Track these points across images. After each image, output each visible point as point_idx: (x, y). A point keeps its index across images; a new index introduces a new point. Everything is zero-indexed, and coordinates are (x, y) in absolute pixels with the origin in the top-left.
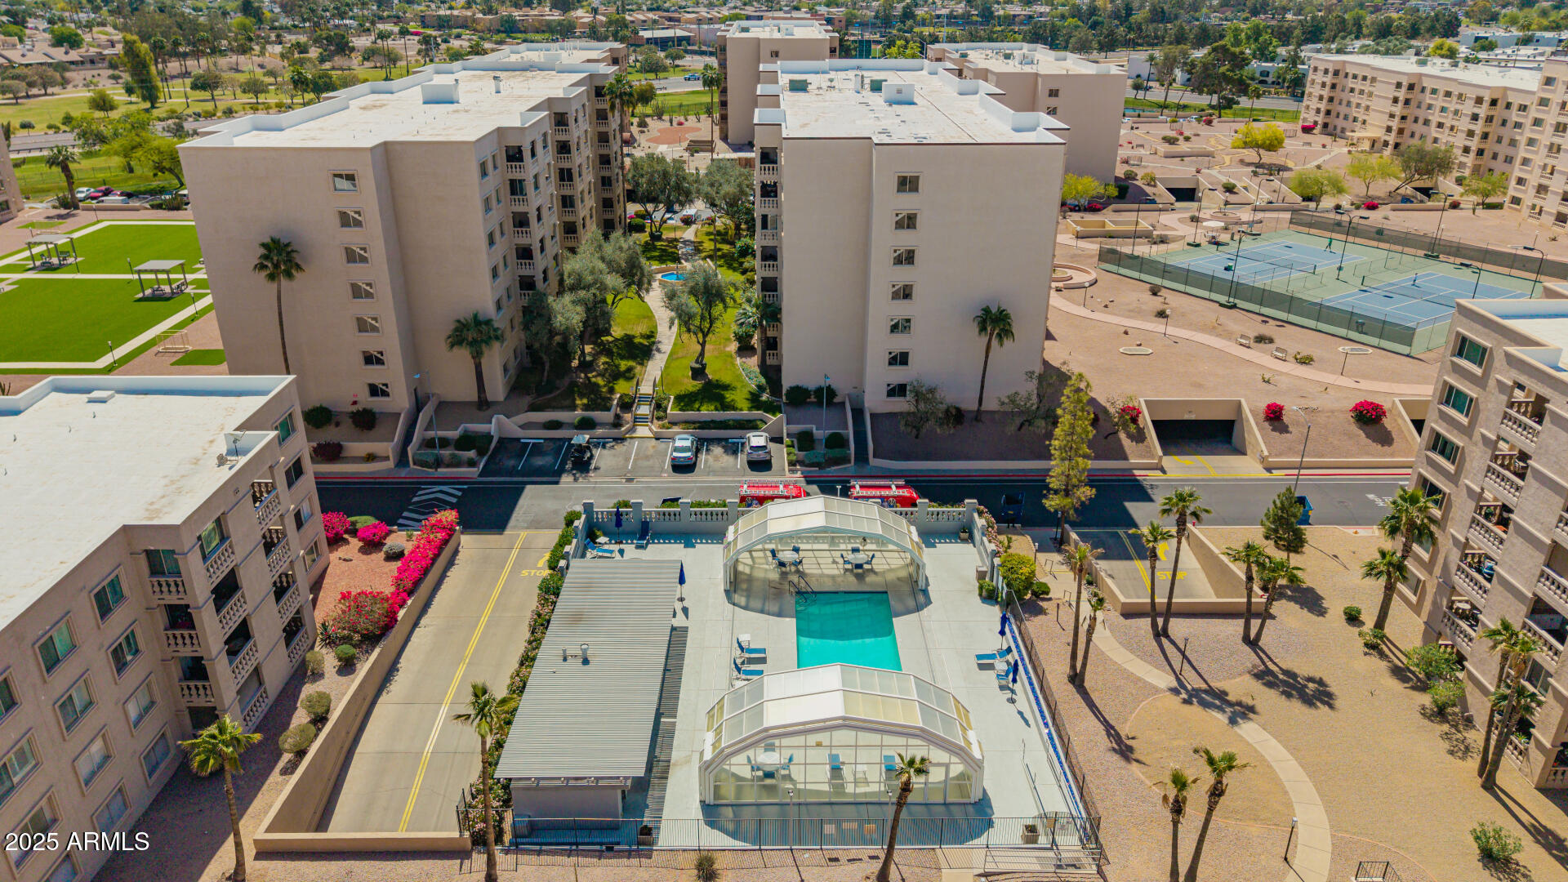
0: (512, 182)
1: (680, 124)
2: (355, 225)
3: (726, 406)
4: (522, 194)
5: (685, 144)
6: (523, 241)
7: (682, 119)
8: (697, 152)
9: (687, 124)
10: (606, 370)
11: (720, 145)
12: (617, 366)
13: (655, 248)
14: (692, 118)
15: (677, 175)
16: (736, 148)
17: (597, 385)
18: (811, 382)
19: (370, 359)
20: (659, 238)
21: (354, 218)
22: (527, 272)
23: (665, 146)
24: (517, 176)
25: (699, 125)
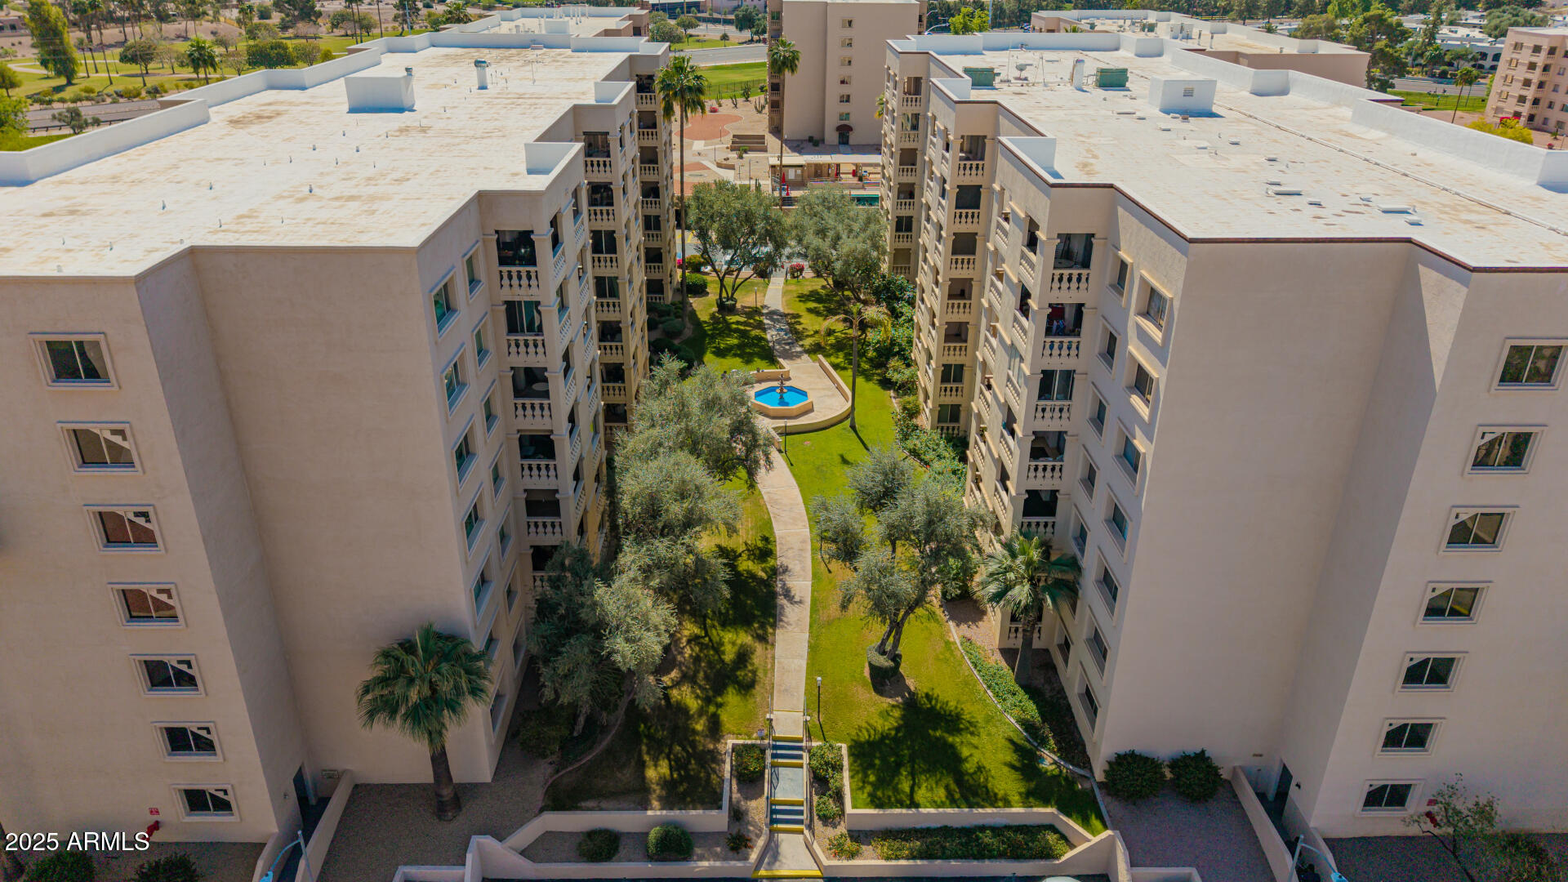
0: (511, 307)
1: (714, 111)
2: (116, 462)
3: (971, 790)
4: (531, 329)
5: (728, 140)
6: (536, 424)
7: (716, 106)
8: (746, 152)
9: (722, 111)
10: (697, 659)
11: (772, 141)
12: (717, 648)
13: (727, 330)
14: (727, 103)
15: (767, 218)
16: (798, 146)
17: (681, 710)
18: (1163, 745)
19: (179, 740)
20: (732, 310)
21: (112, 446)
22: (541, 483)
23: (702, 143)
24: (521, 294)
25: (736, 112)
